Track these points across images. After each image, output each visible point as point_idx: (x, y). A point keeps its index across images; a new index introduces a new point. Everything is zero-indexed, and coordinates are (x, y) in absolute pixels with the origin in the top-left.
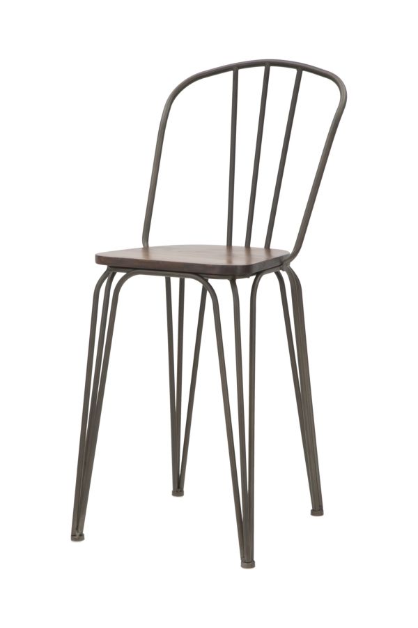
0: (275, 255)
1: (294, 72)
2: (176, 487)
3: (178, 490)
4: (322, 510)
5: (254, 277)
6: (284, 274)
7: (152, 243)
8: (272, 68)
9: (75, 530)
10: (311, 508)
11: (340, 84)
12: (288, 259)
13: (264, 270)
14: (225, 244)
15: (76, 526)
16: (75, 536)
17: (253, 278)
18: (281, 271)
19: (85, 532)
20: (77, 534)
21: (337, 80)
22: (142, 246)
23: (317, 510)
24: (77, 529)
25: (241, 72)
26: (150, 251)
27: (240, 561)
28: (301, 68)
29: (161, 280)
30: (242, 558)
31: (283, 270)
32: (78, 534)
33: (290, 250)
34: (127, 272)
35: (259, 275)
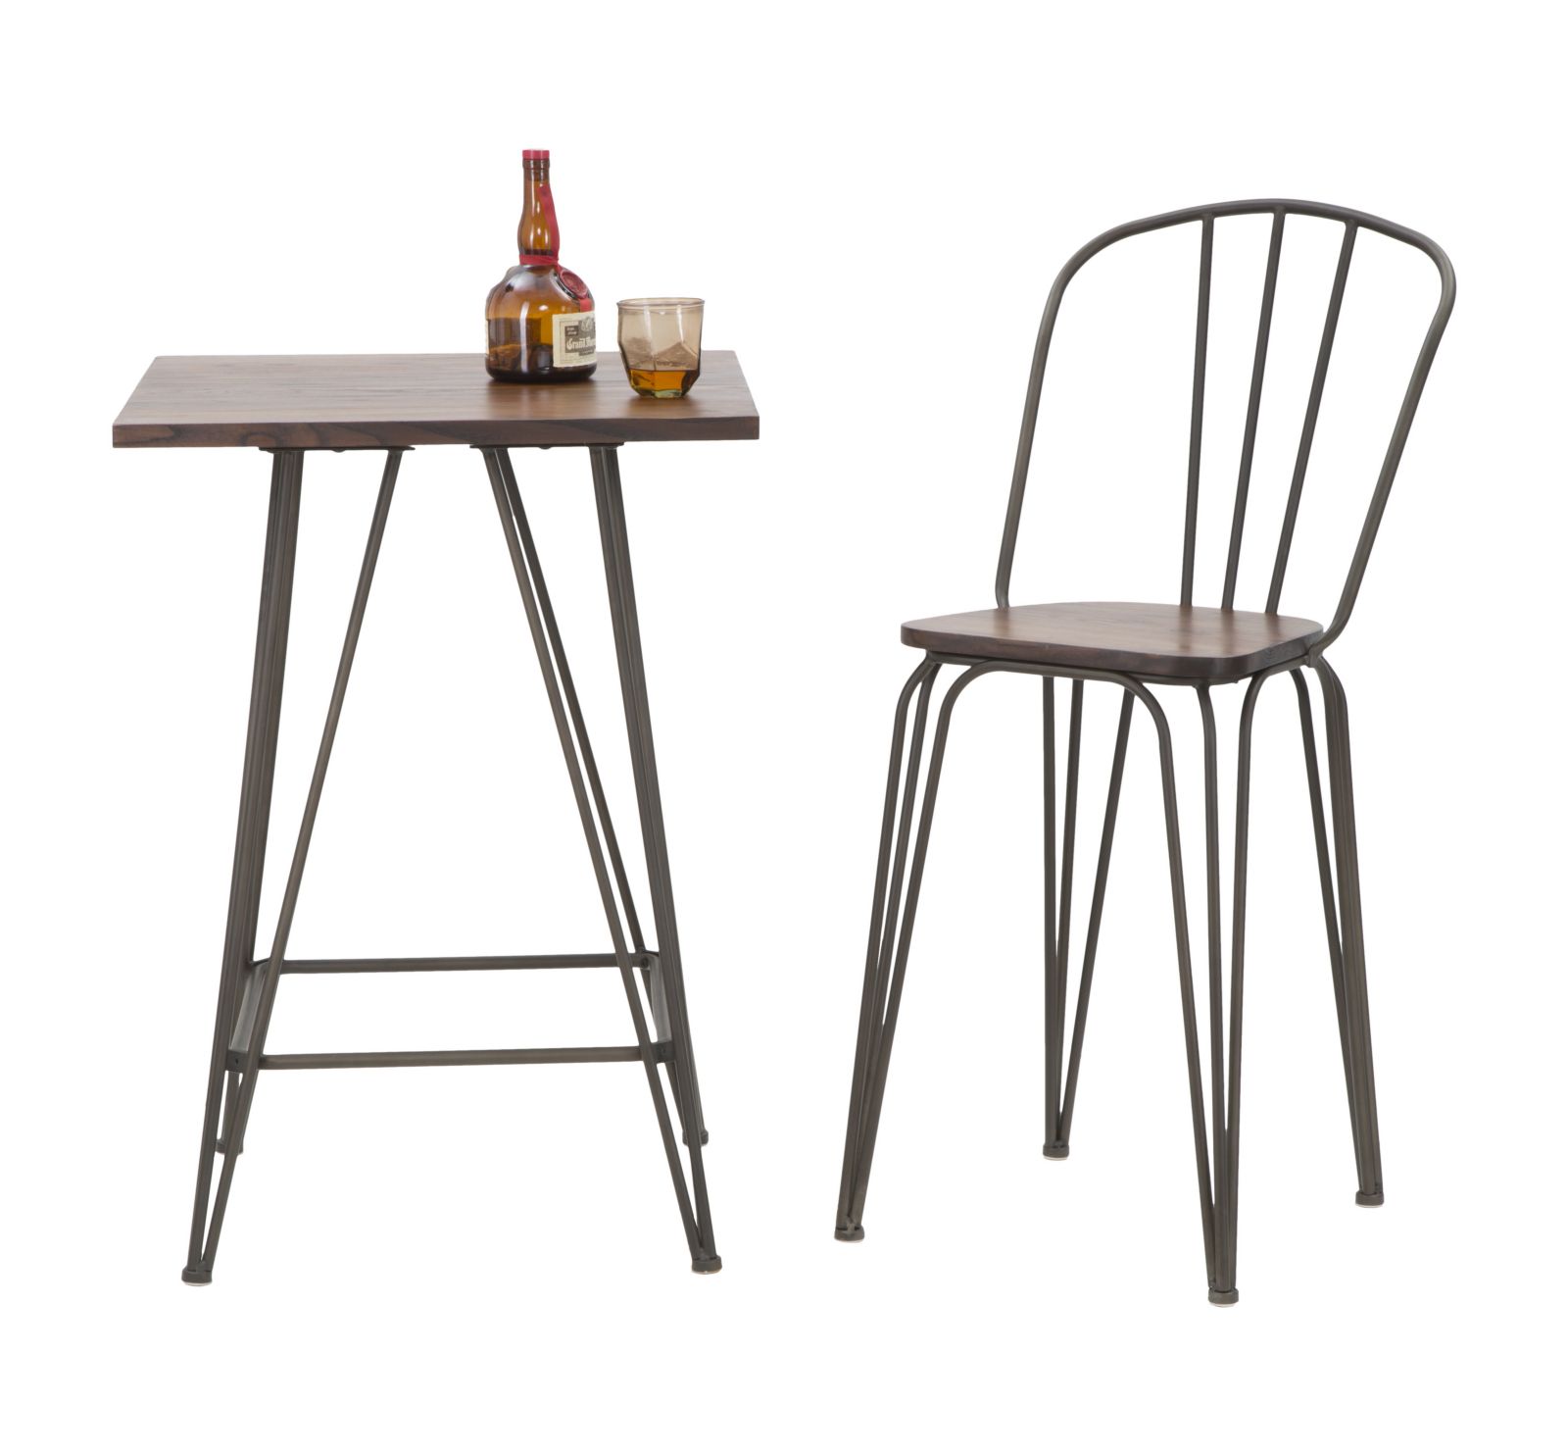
0: (1290, 634)
1: (1339, 228)
2: (1054, 1137)
3: (1057, 1142)
4: (1381, 1193)
5: (1249, 680)
6: (1311, 675)
7: (1015, 600)
8: (1290, 218)
9: (845, 1217)
10: (1357, 1189)
11: (1441, 260)
12: (1320, 643)
13: (1268, 668)
14: (1177, 601)
15: (846, 1210)
16: (845, 1229)
17: (1246, 683)
18: (1304, 669)
19: (864, 1223)
20: (849, 1226)
21: (1435, 252)
22: (996, 606)
23: (1370, 1192)
24: (849, 1215)
25: (1220, 223)
26: (1012, 616)
27: (1207, 1289)
28: (1354, 221)
29: (1036, 681)
30: (1212, 1281)
31: (1309, 666)
32: (851, 1226)
33: (1326, 623)
34: (973, 665)
35: (1258, 677)
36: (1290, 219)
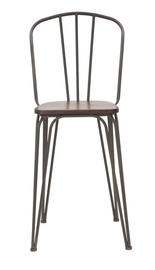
1: (91, 17)
14: (66, 100)
25: (63, 18)
28: (94, 15)
36: (79, 16)
